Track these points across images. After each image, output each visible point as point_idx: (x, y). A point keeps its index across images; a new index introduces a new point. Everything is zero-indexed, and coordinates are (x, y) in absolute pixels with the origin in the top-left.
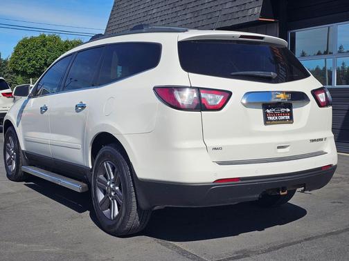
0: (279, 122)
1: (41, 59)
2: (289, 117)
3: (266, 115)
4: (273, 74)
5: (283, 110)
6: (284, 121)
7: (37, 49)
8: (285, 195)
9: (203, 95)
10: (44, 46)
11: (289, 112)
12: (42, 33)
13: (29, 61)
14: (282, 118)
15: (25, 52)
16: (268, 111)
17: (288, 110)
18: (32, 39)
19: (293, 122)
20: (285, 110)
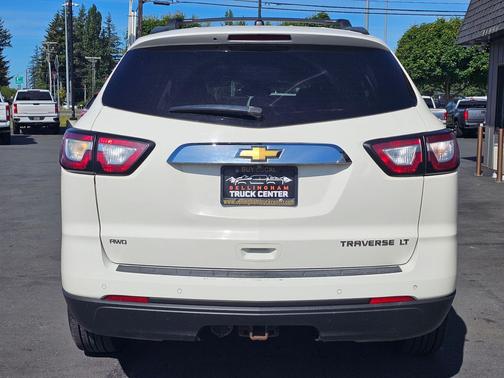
0: (258, 202)
1: (432, 57)
2: (286, 194)
4: (250, 109)
5: (271, 180)
6: (274, 201)
7: (428, 41)
8: (262, 341)
9: (102, 147)
10: (440, 36)
11: (286, 184)
12: (440, 17)
13: (415, 61)
14: (269, 194)
15: (411, 48)
16: (233, 180)
17: (286, 180)
18: (424, 27)
19: (296, 204)
20: (277, 179)
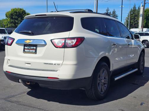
0: (29, 52)
3: (24, 49)
5: (32, 48)
6: (32, 53)
14: (31, 51)
16: (26, 47)
19: (36, 54)
20: (33, 48)
